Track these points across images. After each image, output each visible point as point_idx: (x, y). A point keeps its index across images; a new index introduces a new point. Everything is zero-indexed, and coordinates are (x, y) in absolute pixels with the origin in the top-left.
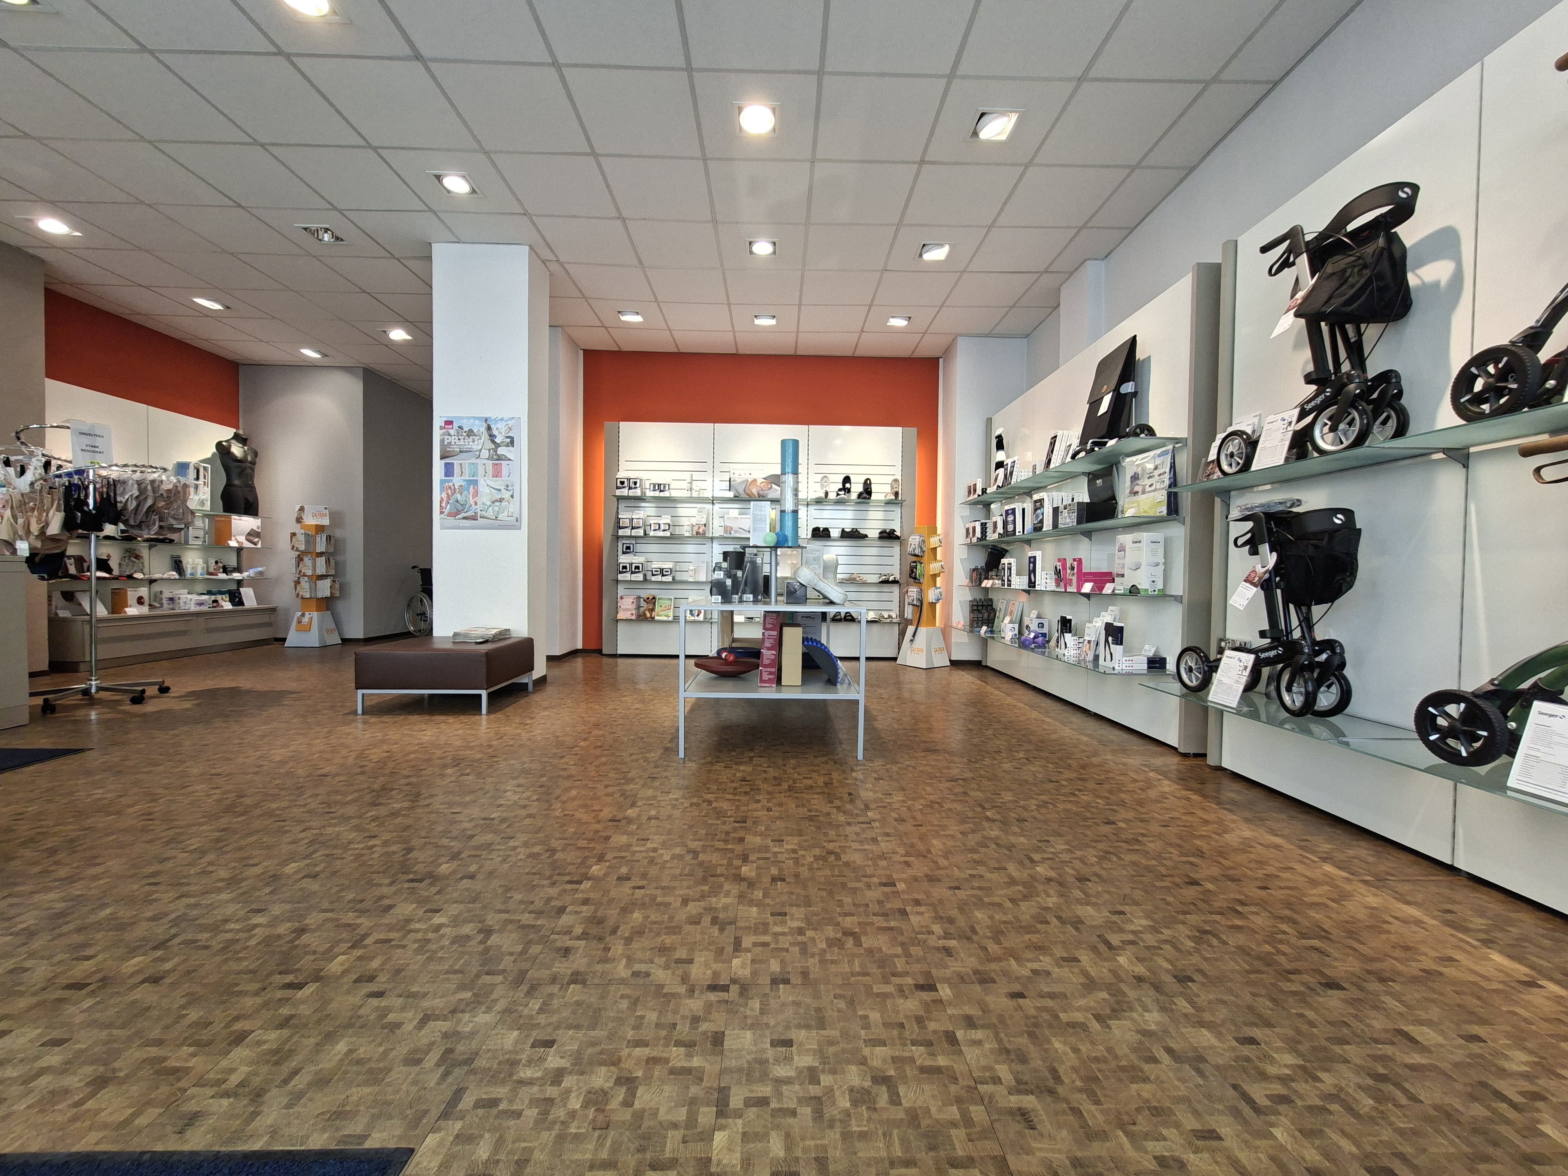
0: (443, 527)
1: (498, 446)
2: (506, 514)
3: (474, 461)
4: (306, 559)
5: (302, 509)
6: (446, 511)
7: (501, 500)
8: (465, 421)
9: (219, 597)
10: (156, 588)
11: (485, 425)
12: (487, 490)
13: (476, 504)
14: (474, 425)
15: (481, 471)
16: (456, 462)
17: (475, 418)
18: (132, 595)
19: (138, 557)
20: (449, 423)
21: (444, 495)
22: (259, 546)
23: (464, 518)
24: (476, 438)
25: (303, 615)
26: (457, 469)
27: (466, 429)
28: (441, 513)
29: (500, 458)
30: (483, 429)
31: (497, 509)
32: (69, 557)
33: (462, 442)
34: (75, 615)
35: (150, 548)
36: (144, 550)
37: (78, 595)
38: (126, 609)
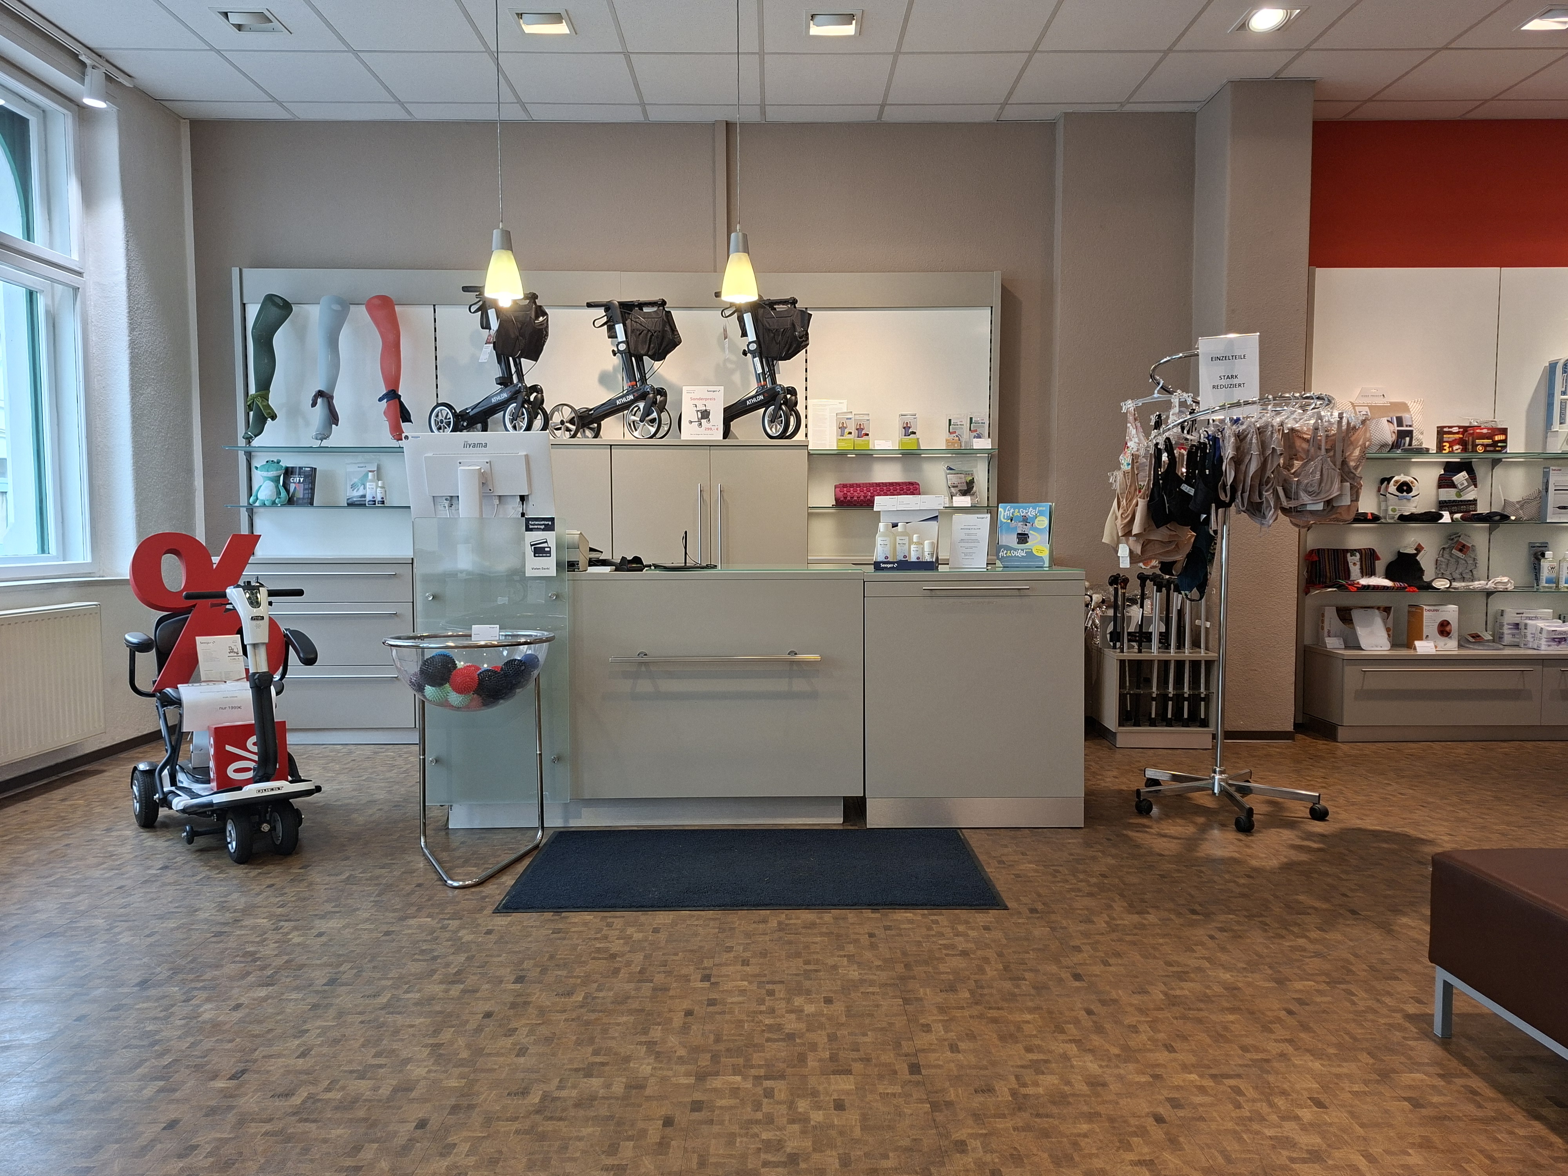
10: (1496, 604)
18: (1430, 619)
19: (1463, 548)
32: (1353, 552)
34: (1347, 647)
35: (1491, 531)
36: (1478, 536)
37: (1356, 615)
38: (1417, 643)
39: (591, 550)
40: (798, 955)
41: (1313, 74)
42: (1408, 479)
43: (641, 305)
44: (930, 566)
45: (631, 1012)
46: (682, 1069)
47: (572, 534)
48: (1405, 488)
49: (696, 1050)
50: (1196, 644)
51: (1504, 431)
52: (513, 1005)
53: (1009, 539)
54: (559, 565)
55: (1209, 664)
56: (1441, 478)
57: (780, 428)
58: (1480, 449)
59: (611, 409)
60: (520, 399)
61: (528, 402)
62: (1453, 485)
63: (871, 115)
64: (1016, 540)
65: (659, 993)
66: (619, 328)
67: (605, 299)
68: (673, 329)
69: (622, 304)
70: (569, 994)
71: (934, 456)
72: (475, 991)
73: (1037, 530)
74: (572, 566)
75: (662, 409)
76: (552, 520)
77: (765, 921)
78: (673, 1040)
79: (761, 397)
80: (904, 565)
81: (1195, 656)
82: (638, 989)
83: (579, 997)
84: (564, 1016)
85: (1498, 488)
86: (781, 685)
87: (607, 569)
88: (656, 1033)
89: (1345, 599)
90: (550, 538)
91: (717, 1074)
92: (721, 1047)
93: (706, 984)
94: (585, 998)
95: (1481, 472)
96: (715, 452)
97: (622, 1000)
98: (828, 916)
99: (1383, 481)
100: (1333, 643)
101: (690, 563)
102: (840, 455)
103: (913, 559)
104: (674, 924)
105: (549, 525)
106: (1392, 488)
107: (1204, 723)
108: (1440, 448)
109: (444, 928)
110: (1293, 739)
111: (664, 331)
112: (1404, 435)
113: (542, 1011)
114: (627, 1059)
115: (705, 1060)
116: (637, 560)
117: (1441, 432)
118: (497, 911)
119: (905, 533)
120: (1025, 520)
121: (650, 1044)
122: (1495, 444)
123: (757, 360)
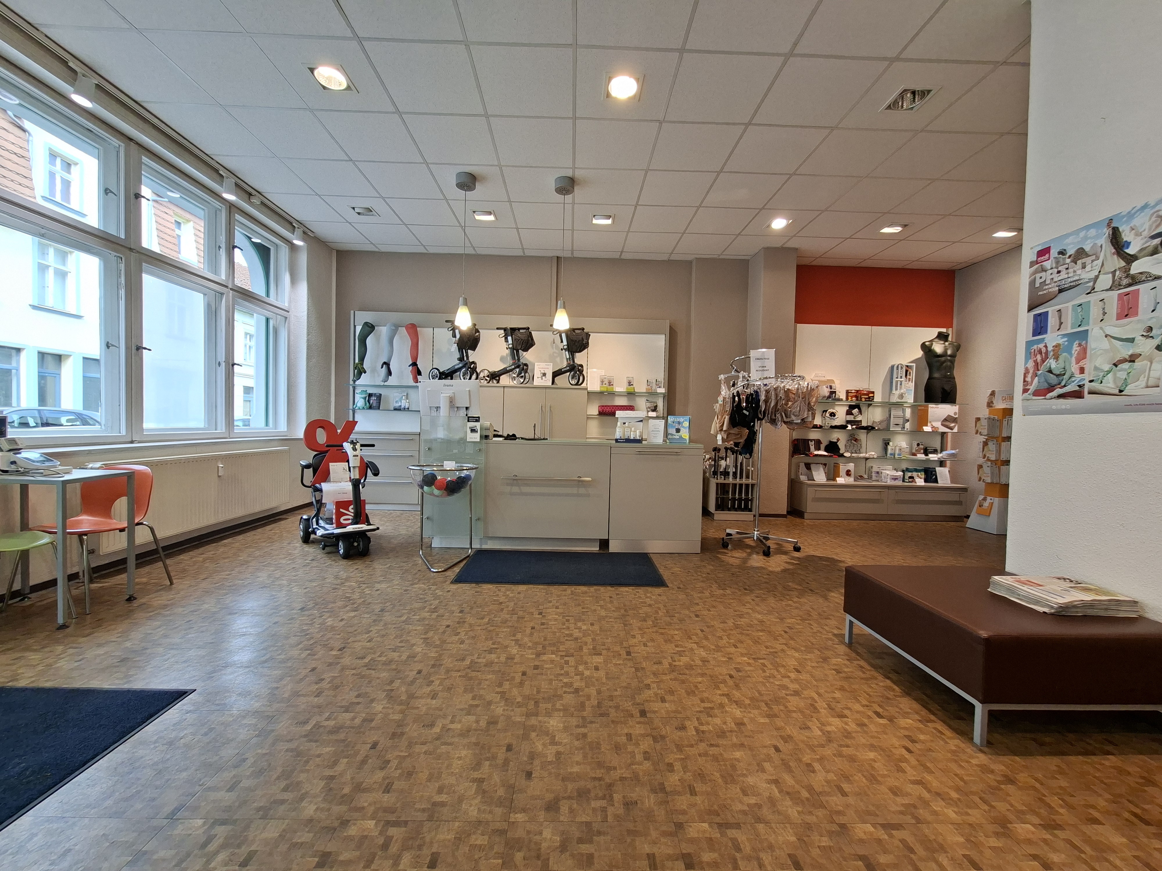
0: (1027, 412)
1: (1131, 259)
2: (1142, 382)
3: (1083, 299)
4: (990, 444)
5: (993, 393)
6: (1032, 388)
7: (1132, 359)
8: (1068, 241)
9: (915, 474)
11: (1107, 232)
12: (1105, 344)
13: (1082, 370)
14: (1086, 238)
15: (1095, 312)
16: (1051, 309)
17: (1088, 228)
18: (843, 469)
19: (856, 440)
20: (1044, 252)
21: (1031, 364)
22: (955, 430)
23: (1060, 396)
24: (1088, 260)
25: (985, 499)
26: (1052, 321)
27: (1071, 251)
28: (1025, 391)
29: (1135, 281)
30: (1104, 239)
31: (1122, 375)
32: (811, 440)
33: (1063, 275)
34: (809, 480)
35: (867, 433)
36: (862, 435)
37: (812, 466)
38: (837, 479)
39: (495, 431)
40: (579, 605)
41: (797, 246)
42: (834, 411)
43: (519, 329)
44: (639, 441)
45: (508, 627)
46: (530, 651)
47: (487, 424)
48: (833, 415)
49: (536, 643)
50: (748, 477)
51: (873, 393)
52: (459, 623)
53: (672, 431)
54: (481, 437)
55: (753, 485)
56: (847, 411)
57: (576, 381)
58: (863, 400)
59: (505, 372)
60: (467, 367)
61: (470, 368)
62: (852, 414)
63: (617, 256)
64: (675, 431)
65: (520, 619)
66: (510, 338)
67: (504, 327)
68: (532, 339)
69: (511, 329)
70: (482, 618)
71: (641, 395)
72: (443, 616)
73: (684, 427)
74: (487, 437)
75: (526, 372)
76: (479, 417)
77: (565, 590)
78: (526, 639)
79: (568, 368)
80: (628, 441)
81: (747, 482)
82: (511, 617)
83: (486, 620)
84: (480, 628)
85: (870, 416)
86: (574, 491)
87: (501, 439)
88: (519, 636)
89: (808, 460)
90: (478, 425)
91: (545, 654)
92: (547, 643)
93: (541, 616)
94: (489, 620)
95: (863, 409)
96: (547, 390)
97: (505, 622)
98: (593, 589)
99: (824, 411)
100: (803, 478)
101: (536, 437)
102: (601, 393)
103: (632, 438)
104: (527, 590)
105: (477, 419)
106: (828, 415)
107: (750, 510)
108: (847, 399)
109: (430, 589)
110: (786, 517)
111: (528, 340)
112: (833, 393)
113: (471, 625)
114: (506, 647)
115: (540, 648)
116: (514, 435)
117: (848, 392)
118: (452, 583)
119: (628, 427)
120: (679, 423)
121: (517, 641)
122: (869, 398)
123: (567, 352)
